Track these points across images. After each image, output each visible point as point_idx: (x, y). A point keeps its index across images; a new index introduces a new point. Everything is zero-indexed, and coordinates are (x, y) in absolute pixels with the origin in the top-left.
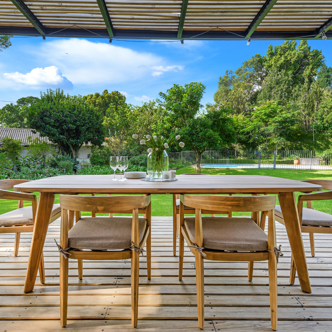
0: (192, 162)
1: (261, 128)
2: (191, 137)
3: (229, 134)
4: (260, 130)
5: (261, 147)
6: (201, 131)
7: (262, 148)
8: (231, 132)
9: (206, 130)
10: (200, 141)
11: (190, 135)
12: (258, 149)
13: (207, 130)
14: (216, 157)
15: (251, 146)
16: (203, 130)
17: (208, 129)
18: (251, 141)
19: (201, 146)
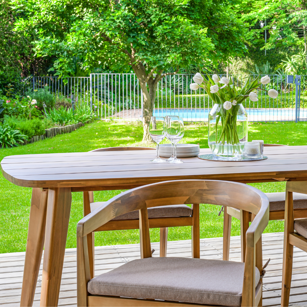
0: (114, 106)
1: (294, 14)
2: (134, 37)
3: (229, 33)
4: (290, 19)
5: (292, 64)
6: (160, 22)
7: (294, 65)
8: (233, 25)
9: (174, 19)
10: (156, 50)
11: (131, 31)
12: (285, 67)
13: (177, 20)
14: (177, 90)
15: (267, 59)
16: (165, 19)
17: (179, 17)
18: (267, 46)
19: (162, 62)
